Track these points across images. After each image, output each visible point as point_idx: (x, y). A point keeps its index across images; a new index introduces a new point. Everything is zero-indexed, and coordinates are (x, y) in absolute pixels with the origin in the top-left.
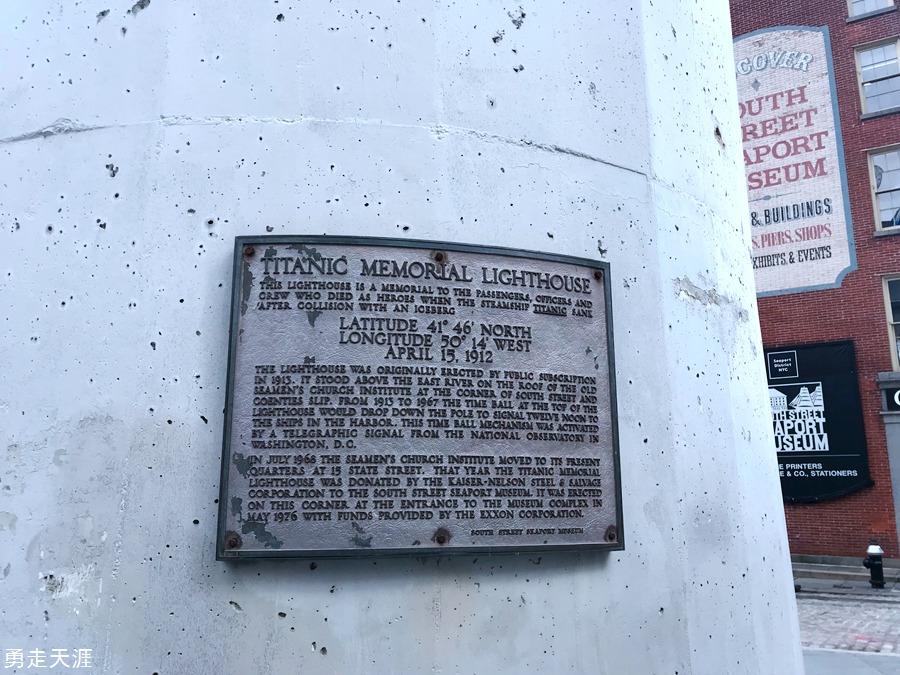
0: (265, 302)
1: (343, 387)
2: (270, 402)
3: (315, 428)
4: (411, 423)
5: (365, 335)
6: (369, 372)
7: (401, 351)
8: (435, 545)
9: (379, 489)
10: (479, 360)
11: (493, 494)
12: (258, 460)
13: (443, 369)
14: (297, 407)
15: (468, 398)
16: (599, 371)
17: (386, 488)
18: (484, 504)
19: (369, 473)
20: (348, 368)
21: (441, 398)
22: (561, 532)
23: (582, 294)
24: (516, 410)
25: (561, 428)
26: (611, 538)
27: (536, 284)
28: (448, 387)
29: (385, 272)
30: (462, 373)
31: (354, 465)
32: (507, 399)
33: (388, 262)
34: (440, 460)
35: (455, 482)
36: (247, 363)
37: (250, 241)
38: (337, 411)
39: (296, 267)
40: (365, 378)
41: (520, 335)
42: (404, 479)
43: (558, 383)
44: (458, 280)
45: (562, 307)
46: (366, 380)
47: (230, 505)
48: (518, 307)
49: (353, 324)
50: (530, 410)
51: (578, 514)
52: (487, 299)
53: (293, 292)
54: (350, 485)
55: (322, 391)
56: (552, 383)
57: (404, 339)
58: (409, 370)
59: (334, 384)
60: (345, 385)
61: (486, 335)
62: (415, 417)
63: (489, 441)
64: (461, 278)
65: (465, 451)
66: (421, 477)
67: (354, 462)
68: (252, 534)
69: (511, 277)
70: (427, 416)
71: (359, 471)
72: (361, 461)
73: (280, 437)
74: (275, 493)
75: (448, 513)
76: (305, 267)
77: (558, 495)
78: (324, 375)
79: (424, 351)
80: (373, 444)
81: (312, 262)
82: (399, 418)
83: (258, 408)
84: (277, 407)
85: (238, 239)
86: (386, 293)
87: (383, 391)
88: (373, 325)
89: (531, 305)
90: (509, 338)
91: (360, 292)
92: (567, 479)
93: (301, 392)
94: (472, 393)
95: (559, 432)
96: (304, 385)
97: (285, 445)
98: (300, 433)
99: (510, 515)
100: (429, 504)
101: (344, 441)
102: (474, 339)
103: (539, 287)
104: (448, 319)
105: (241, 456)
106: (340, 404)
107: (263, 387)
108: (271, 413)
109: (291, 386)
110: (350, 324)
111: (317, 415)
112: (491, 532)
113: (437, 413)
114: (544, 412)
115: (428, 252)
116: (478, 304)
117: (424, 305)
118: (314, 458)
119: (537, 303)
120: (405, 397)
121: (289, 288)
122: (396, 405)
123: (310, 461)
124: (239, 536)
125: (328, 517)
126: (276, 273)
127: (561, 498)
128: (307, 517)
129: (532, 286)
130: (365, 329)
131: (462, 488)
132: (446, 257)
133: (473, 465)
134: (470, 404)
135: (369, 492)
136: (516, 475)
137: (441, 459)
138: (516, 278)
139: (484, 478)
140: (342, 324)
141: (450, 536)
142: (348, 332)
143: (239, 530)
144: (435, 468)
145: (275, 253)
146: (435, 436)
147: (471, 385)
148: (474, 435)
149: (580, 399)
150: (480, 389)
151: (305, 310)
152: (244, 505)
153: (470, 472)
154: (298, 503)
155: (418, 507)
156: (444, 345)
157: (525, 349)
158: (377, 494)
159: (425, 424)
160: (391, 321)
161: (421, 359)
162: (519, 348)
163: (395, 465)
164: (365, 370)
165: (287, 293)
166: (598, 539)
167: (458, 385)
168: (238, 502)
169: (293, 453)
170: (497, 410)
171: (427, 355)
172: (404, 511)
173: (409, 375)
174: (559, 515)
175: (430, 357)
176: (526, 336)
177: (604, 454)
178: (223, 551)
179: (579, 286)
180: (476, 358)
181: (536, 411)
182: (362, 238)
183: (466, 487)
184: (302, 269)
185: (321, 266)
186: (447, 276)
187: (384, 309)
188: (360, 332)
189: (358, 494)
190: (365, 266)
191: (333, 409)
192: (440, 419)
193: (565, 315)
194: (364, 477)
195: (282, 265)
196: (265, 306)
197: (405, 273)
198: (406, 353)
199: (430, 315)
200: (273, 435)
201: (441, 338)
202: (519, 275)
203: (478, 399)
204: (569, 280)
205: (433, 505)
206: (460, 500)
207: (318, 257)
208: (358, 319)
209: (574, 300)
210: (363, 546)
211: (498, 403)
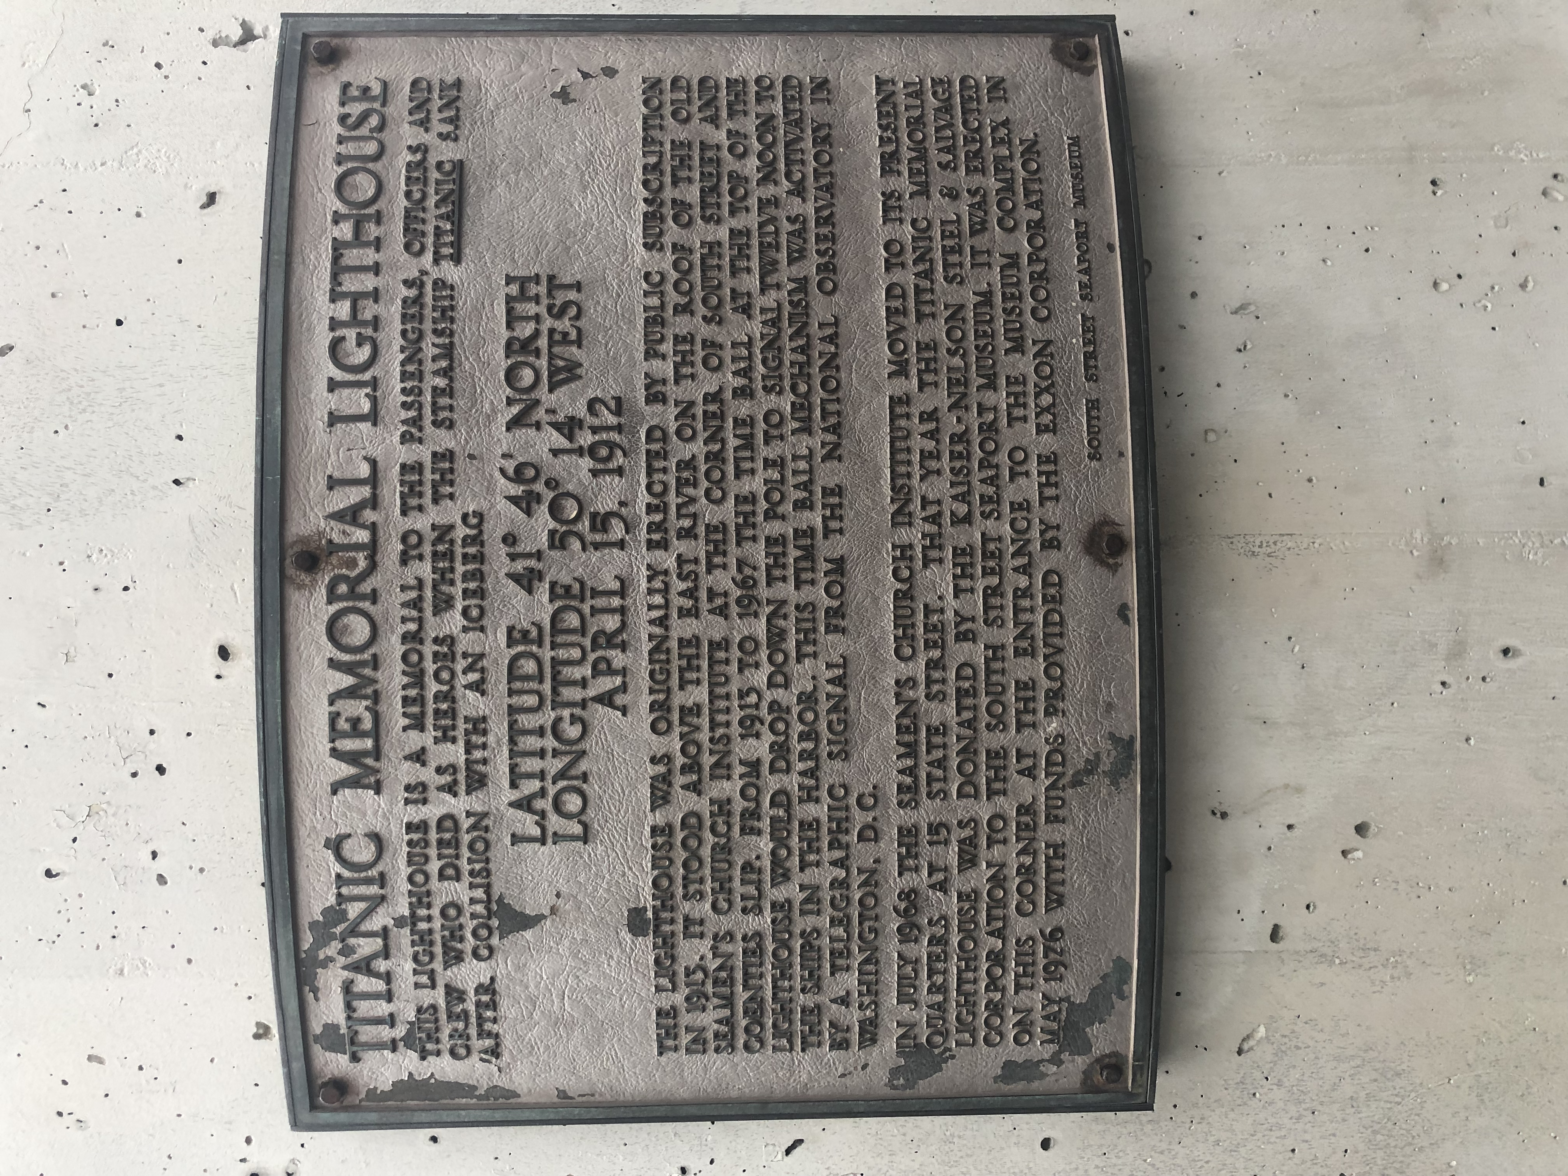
0: (477, 1044)
1: (713, 830)
2: (755, 1012)
3: (826, 895)
4: (808, 636)
5: (562, 775)
6: (667, 759)
7: (603, 668)
8: (1131, 562)
9: (985, 718)
10: (614, 436)
11: (989, 398)
12: (908, 1028)
13: (651, 545)
14: (770, 947)
15: (730, 469)
16: (621, 66)
17: (984, 701)
18: (1018, 425)
19: (945, 746)
20: (659, 818)
21: (732, 547)
22: (1081, 201)
23: (390, 110)
24: (756, 327)
25: (799, 191)
26: (1085, 54)
27: (369, 256)
28: (701, 530)
29: (367, 724)
30: (658, 488)
31: (924, 790)
32: (727, 354)
33: (334, 718)
34: (904, 551)
35: (963, 509)
36: (650, 1075)
37: (302, 1093)
38: (780, 841)
39: (370, 972)
40: (684, 770)
41: (531, 309)
42: (960, 652)
43: (669, 194)
44: (374, 502)
45: (434, 175)
46: (693, 766)
47: (1019, 1087)
48: (447, 313)
49: (530, 810)
50: (752, 282)
51: (1031, 149)
52: (427, 411)
53: (444, 976)
54: (976, 796)
55: (723, 886)
56: (668, 212)
57: (570, 663)
58: (659, 647)
59: (706, 852)
60: (708, 823)
61: (540, 414)
62: (790, 625)
63: (848, 409)
64: (366, 491)
65: (878, 477)
66: (951, 602)
67: (913, 789)
68: (1094, 1031)
69: (351, 334)
70: (787, 590)
71: (939, 773)
72: (911, 771)
73: (850, 981)
74: (993, 984)
75: (1047, 527)
76: (366, 947)
77: (982, 205)
78: (679, 881)
79: (600, 602)
80: (865, 738)
81: (354, 931)
82: (795, 669)
83: (770, 1041)
84: (769, 993)
85: (296, 1124)
86: (430, 721)
87: (721, 718)
88: (531, 754)
89: (435, 273)
90: (543, 342)
91: (432, 794)
92: (939, 179)
93: (730, 935)
94: (716, 458)
95: (811, 193)
96: (710, 929)
97: (871, 968)
98: (840, 931)
99: (1044, 349)
100: (1023, 582)
101: (860, 818)
102: (555, 452)
103: (378, 244)
104: (500, 533)
105: (895, 1072)
106: (759, 833)
107: (716, 1035)
108: (785, 1010)
109: (713, 965)
110: (530, 819)
111: (792, 891)
112: (1093, 405)
113: (777, 562)
114: (755, 242)
115: (295, 597)
116: (443, 440)
117: (459, 605)
118: (904, 895)
119: (429, 256)
120: (736, 653)
121: (433, 986)
122: (760, 678)
123: (913, 904)
124: (1098, 1060)
125: (1057, 850)
126: (392, 1020)
127: (993, 199)
128: (1056, 901)
129: (376, 269)
130: (542, 775)
131: (979, 489)
132: (303, 540)
133: (916, 458)
134: (747, 465)
135: (995, 745)
136: (938, 329)
137: (903, 548)
138: (355, 320)
139: (951, 424)
140: (531, 840)
141: (1106, 522)
142: (554, 822)
143: (1081, 1061)
144: (925, 566)
145: (331, 1028)
146: (839, 566)
147: (689, 464)
148: (832, 454)
149: (709, 128)
150: (702, 436)
151: (495, 941)
152: (1019, 1055)
153: (933, 464)
154: (1021, 927)
155: (1032, 610)
156: (576, 545)
157: (572, 295)
158: (998, 723)
159: (807, 594)
160: (515, 700)
161: (622, 611)
162: (573, 311)
163: (922, 678)
164: (661, 769)
165: (449, 990)
166: (1092, 93)
167: (693, 500)
168: (1010, 1071)
169: (891, 948)
170: (759, 384)
171: (611, 593)
172: (1042, 651)
173: (674, 644)
174: (1037, 205)
175: (615, 585)
176: (533, 289)
177: (860, 64)
178: (1131, 1095)
179: (364, 117)
180: (612, 446)
181: (755, 264)
182: (265, 794)
183: (977, 476)
184: (374, 956)
185: (361, 906)
186: (362, 536)
187: (478, 725)
188: (552, 791)
189: (998, 775)
190: (353, 783)
191: (773, 853)
192: (793, 554)
193: (459, 166)
194: (954, 762)
195: (364, 1008)
196: (488, 1043)
197: (363, 664)
198: (612, 653)
199: (489, 585)
200: (844, 1001)
201: (556, 554)
202: (343, 310)
203: (732, 442)
204: (350, 149)
205: (1025, 570)
206: (1010, 493)
207: (334, 915)
208: (515, 795)
209: (410, 135)
210: (1131, 757)
211: (740, 382)
